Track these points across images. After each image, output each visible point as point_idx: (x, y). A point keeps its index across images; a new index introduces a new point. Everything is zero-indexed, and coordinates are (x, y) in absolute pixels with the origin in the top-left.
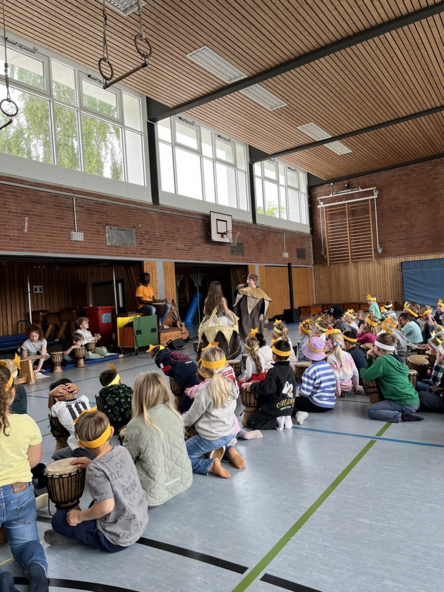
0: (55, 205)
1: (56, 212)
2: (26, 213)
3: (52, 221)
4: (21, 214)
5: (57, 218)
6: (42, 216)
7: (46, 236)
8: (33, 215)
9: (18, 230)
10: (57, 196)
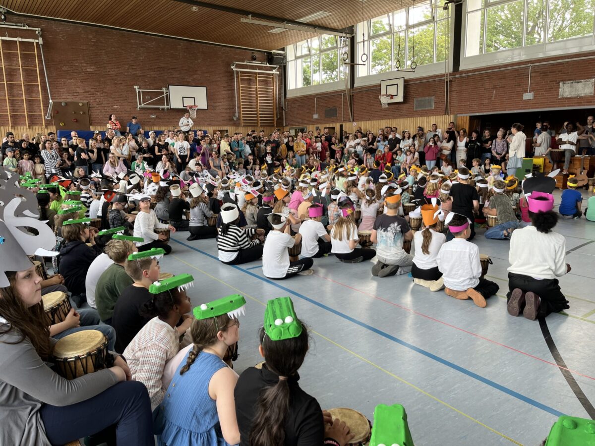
0: (515, 77)
1: (516, 81)
2: (495, 87)
3: (512, 88)
4: (492, 88)
5: (516, 86)
6: (505, 87)
7: (506, 99)
8: (499, 87)
9: (488, 99)
10: (517, 70)
